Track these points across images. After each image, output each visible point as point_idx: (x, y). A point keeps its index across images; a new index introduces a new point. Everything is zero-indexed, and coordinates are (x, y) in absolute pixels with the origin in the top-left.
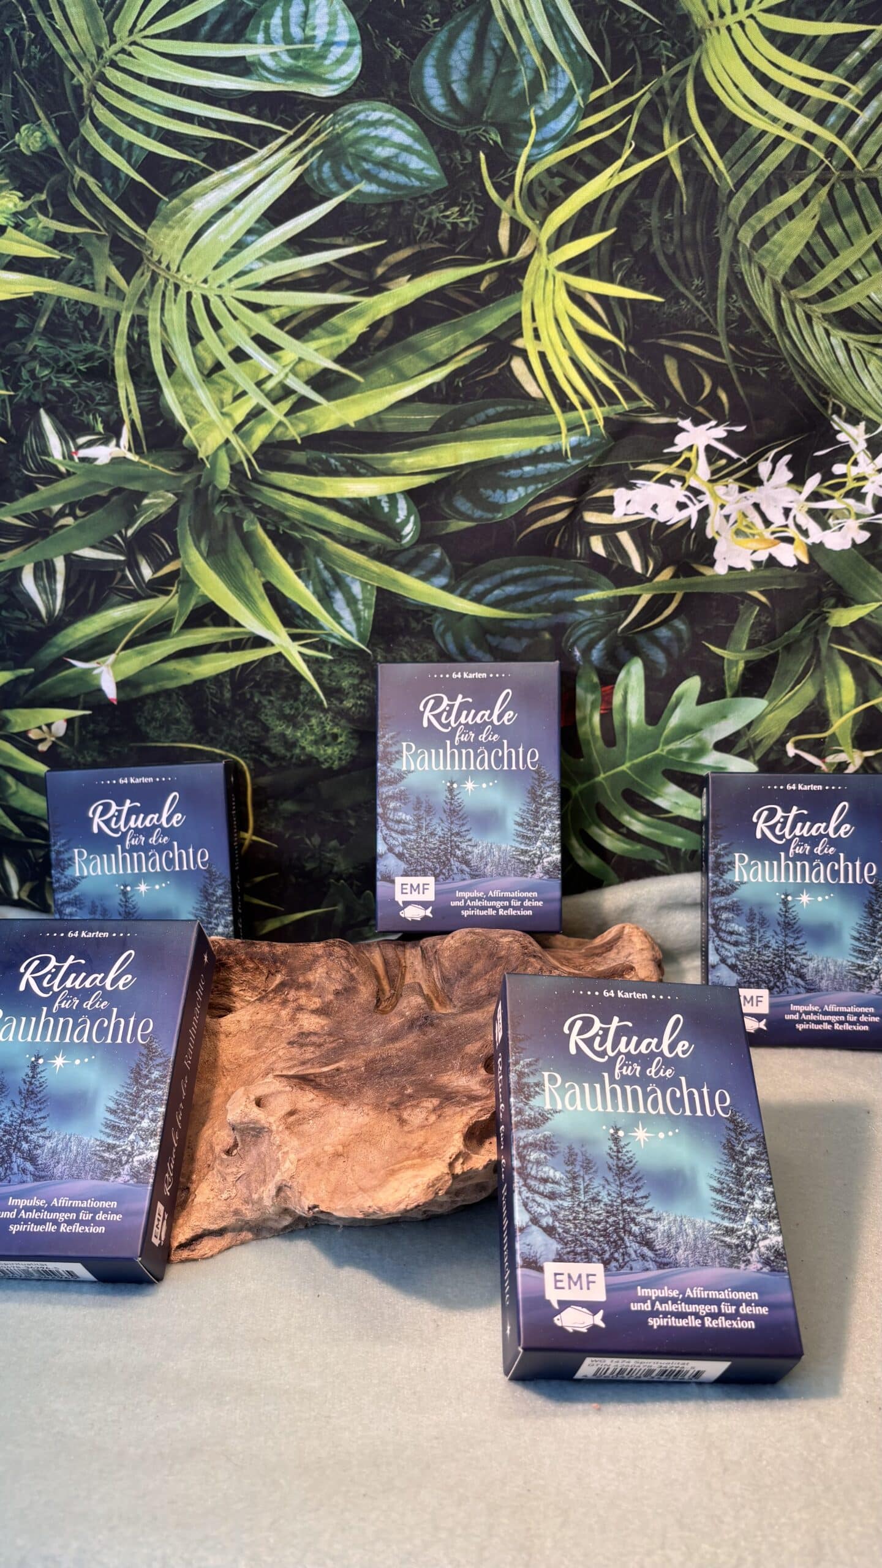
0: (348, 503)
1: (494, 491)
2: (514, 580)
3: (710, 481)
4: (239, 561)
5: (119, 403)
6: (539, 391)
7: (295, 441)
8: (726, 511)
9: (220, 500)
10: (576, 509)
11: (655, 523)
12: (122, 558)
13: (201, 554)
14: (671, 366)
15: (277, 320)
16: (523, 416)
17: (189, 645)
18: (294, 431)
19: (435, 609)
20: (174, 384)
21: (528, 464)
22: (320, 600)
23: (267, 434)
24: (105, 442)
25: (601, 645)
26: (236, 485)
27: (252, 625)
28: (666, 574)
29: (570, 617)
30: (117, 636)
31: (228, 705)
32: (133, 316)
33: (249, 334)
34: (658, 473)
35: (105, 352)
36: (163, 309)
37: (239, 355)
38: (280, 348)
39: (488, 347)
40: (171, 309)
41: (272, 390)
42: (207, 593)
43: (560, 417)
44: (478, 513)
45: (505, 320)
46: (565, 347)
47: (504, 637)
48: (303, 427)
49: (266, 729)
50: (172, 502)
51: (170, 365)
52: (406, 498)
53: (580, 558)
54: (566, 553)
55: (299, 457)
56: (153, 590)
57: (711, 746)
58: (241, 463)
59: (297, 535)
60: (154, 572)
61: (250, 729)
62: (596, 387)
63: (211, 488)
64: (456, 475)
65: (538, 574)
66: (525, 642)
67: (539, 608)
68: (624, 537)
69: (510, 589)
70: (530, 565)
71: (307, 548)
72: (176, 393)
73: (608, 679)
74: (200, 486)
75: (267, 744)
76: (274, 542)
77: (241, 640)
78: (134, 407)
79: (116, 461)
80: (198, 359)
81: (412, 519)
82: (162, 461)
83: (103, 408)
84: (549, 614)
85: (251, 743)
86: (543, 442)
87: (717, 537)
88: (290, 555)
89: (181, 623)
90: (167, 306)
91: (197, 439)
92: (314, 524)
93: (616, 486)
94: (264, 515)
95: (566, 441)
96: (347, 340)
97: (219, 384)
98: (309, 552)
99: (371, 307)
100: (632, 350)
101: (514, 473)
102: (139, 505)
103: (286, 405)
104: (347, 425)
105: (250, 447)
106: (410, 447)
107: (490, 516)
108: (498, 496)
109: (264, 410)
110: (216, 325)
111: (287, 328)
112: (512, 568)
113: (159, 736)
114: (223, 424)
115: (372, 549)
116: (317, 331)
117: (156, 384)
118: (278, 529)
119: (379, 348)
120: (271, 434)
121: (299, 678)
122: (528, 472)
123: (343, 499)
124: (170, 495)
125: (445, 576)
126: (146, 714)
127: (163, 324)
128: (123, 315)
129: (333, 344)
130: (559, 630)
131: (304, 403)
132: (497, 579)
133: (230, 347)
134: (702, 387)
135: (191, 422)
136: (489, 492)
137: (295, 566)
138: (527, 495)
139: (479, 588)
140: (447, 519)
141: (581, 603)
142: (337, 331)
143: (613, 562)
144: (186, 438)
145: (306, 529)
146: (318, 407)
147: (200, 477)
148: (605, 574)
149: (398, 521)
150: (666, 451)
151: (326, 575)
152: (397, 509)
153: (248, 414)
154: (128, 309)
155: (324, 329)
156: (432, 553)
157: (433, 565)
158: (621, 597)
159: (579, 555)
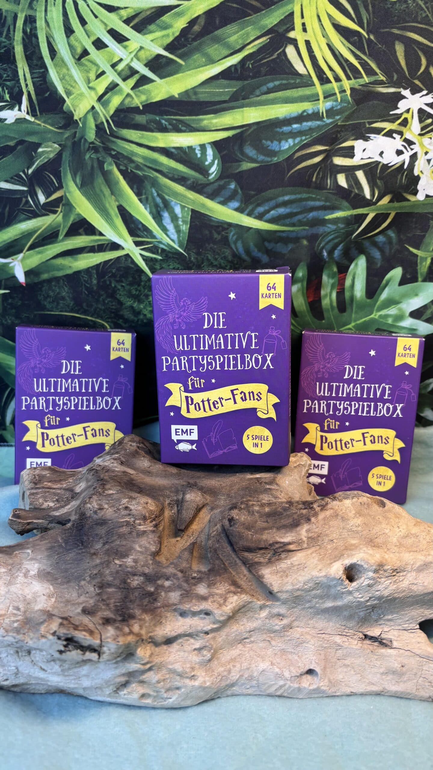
0: (173, 150)
1: (272, 142)
2: (285, 204)
3: (420, 135)
4: (101, 191)
5: (19, 79)
6: (305, 69)
7: (139, 107)
8: (428, 157)
9: (88, 150)
10: (329, 155)
11: (381, 165)
12: (25, 189)
13: (77, 185)
14: (400, 49)
15: (125, 18)
16: (293, 88)
17: (70, 247)
18: (138, 101)
19: (231, 225)
20: (56, 65)
21: (296, 123)
22: (154, 218)
23: (119, 103)
24: (12, 108)
25: (340, 247)
26: (99, 138)
27: (110, 235)
28: (386, 200)
29: (321, 230)
30: (24, 242)
31: (95, 288)
32: (26, 16)
33: (105, 29)
34: (385, 129)
35: (8, 42)
36: (46, 11)
37: (99, 44)
38: (128, 40)
39: (269, 38)
40: (51, 11)
41: (123, 70)
42: (81, 213)
43: (319, 88)
44: (261, 158)
45: (283, 17)
46: (324, 37)
47: (276, 243)
48: (143, 98)
49: (121, 303)
50: (58, 150)
51: (53, 52)
52: (212, 147)
53: (330, 189)
54: (320, 186)
55: (141, 119)
56: (45, 210)
57: (407, 314)
58: (103, 123)
59: (140, 173)
60: (47, 199)
61: (110, 304)
62: (345, 65)
63: (83, 140)
64: (246, 130)
65: (301, 200)
66: (290, 246)
67: (301, 223)
68: (360, 175)
69: (282, 211)
70: (295, 194)
71: (146, 181)
72: (57, 72)
73: (343, 270)
74: (76, 139)
75: (121, 313)
76: (125, 178)
77: (104, 244)
78: (29, 82)
79: (19, 121)
80: (71, 47)
81: (216, 162)
82: (50, 121)
83: (8, 83)
84: (307, 228)
85: (111, 312)
86: (308, 107)
87: (421, 175)
88: (135, 187)
89: (64, 233)
90: (49, 8)
91: (73, 105)
92: (151, 165)
93: (356, 139)
94: (118, 159)
95: (323, 106)
96: (173, 34)
97: (86, 66)
98: (147, 185)
99: (189, 8)
100: (372, 37)
101: (286, 129)
102: (36, 152)
103: (132, 82)
104: (173, 96)
105: (108, 112)
106: (215, 112)
107: (269, 159)
108: (274, 146)
109: (117, 85)
110: (83, 22)
111: (131, 25)
112: (283, 195)
113: (52, 307)
114: (90, 94)
115: (189, 182)
116: (152, 27)
117: (44, 66)
118: (127, 169)
119: (194, 40)
120: (122, 103)
121: (141, 271)
122: (295, 129)
123: (170, 148)
124: (56, 146)
125: (237, 201)
126: (44, 293)
127: (46, 22)
128: (19, 15)
129: (163, 36)
130: (313, 239)
131: (144, 80)
132: (272, 203)
133: (93, 38)
134: (420, 65)
135: (68, 93)
136: (269, 143)
137: (138, 194)
138: (294, 145)
139: (261, 209)
140: (240, 161)
141: (329, 220)
142: (166, 27)
143: (351, 192)
144: (65, 105)
145: (145, 168)
146: (154, 83)
147: (76, 133)
148: (346, 200)
149: (207, 163)
150: (391, 113)
151: (158, 200)
152: (206, 155)
153: (107, 88)
154: (22, 11)
155: (158, 26)
156: (229, 185)
157: (230, 194)
158: (355, 215)
159: (328, 187)
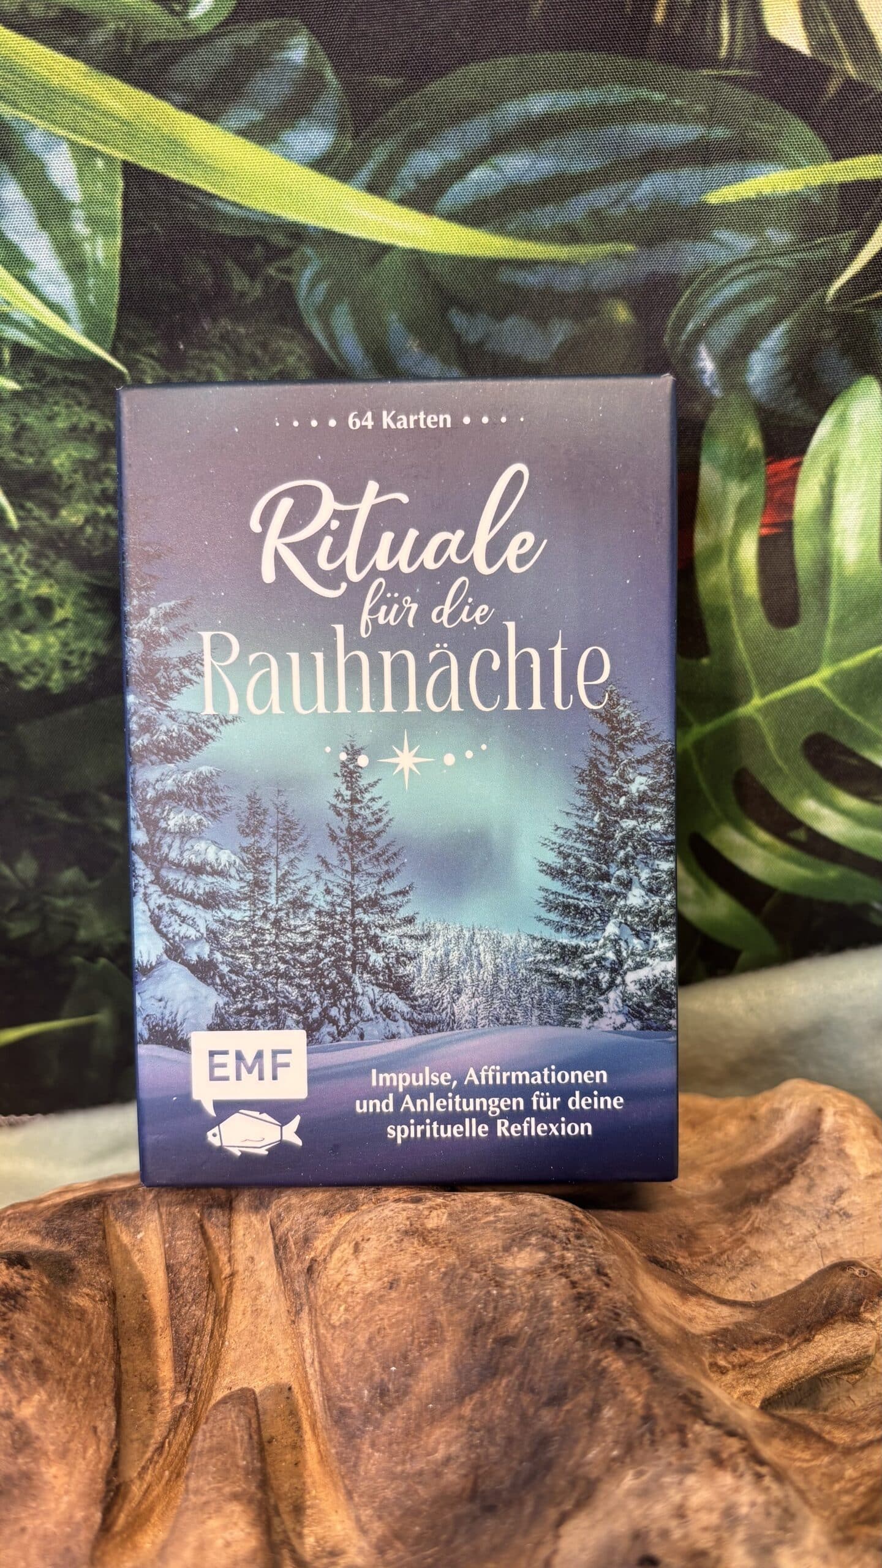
2: (532, 134)
19: (297, 233)
25: (775, 339)
29: (691, 255)
47: (499, 316)
53: (728, 63)
54: (687, 47)
65: (601, 116)
66: (561, 331)
67: (603, 224)
69: (518, 166)
70: (577, 84)
73: (786, 443)
84: (629, 248)
112: (522, 93)
115: (101, 38)
125: (323, 123)
130: (655, 296)
132: (477, 130)
143: (823, 71)
148: (803, 112)
156: (283, 48)
157: (286, 90)
158: (844, 187)
159: (723, 52)
